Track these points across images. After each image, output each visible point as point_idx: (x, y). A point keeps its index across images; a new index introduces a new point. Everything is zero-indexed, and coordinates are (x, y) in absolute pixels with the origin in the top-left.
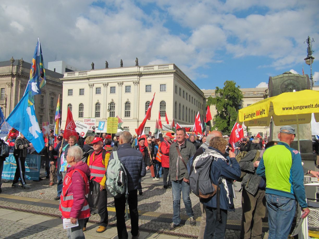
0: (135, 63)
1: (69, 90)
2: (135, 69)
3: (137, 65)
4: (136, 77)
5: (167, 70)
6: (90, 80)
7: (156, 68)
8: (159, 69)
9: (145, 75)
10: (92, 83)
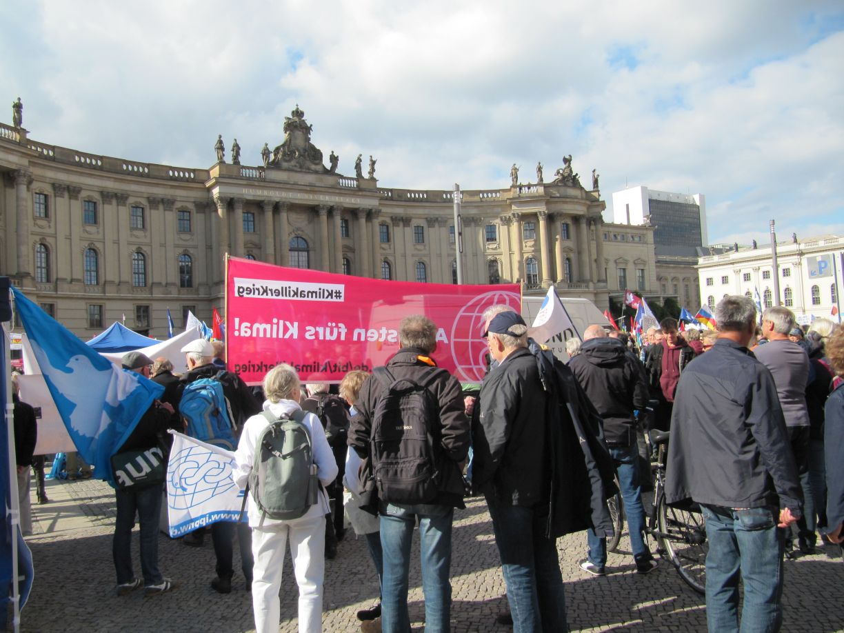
0: (793, 240)
1: (708, 279)
2: (794, 247)
3: (796, 241)
4: (796, 257)
5: (837, 245)
6: (735, 265)
7: (821, 244)
8: (826, 245)
9: (807, 253)
10: (738, 268)
